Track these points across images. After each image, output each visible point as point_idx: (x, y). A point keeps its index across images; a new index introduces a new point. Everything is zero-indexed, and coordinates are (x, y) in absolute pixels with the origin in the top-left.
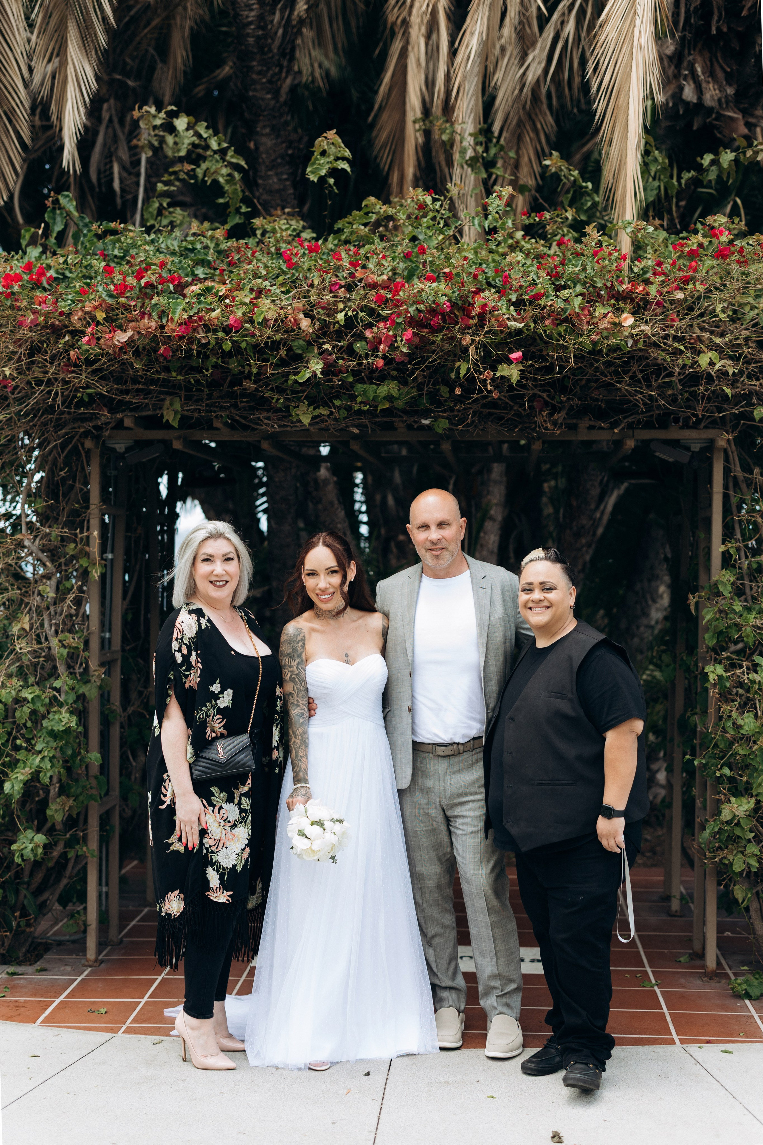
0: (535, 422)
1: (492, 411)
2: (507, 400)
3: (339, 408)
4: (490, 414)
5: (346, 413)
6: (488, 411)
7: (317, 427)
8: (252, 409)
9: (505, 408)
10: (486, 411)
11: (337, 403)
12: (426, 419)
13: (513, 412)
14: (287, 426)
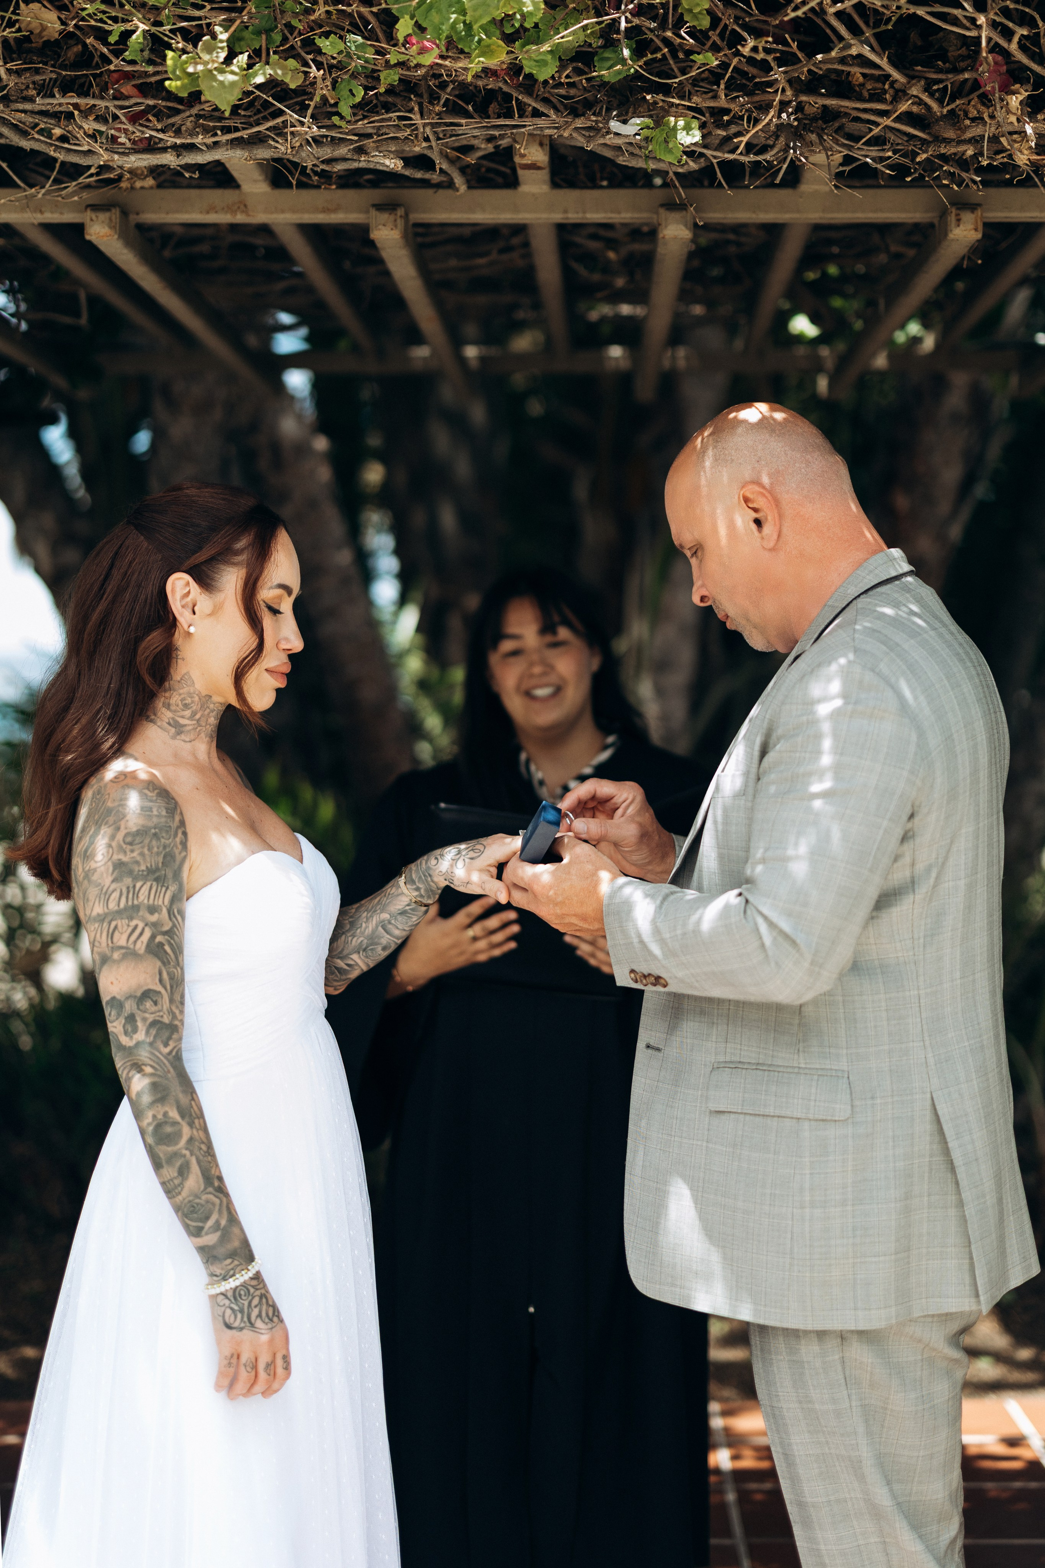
0: (976, 141)
1: (832, 102)
2: (884, 63)
3: (334, 68)
4: (828, 115)
5: (360, 93)
6: (822, 101)
7: (264, 153)
8: (45, 90)
9: (877, 97)
10: (815, 103)
11: (328, 46)
12: (625, 122)
13: (904, 107)
14: (164, 150)
